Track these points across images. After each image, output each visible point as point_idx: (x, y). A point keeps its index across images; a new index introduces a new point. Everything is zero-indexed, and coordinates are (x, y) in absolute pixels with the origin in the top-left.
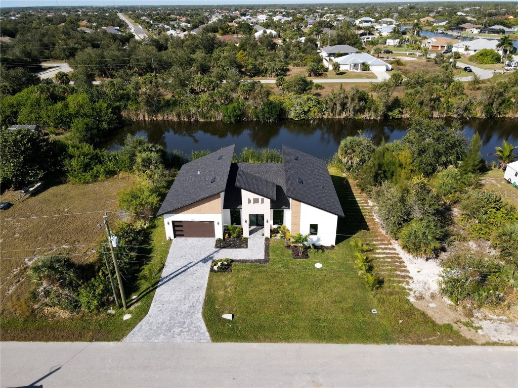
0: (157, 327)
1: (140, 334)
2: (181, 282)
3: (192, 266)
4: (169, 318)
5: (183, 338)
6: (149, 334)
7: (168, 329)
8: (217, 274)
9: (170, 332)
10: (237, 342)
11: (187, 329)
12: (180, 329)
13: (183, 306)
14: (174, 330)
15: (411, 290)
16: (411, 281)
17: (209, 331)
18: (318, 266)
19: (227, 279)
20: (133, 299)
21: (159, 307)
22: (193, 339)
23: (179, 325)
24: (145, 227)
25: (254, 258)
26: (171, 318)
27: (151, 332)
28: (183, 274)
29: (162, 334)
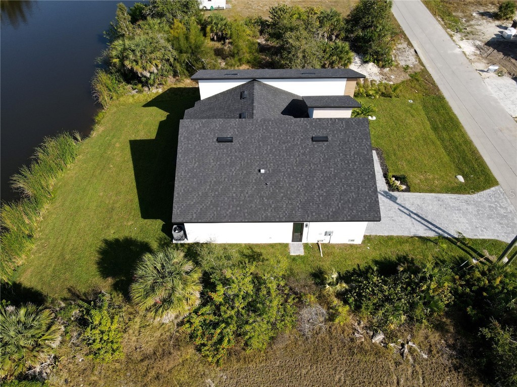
3: (407, 209)
4: (491, 220)
5: (507, 205)
7: (504, 218)
8: (412, 186)
17: (489, 188)
28: (424, 216)
29: (513, 221)
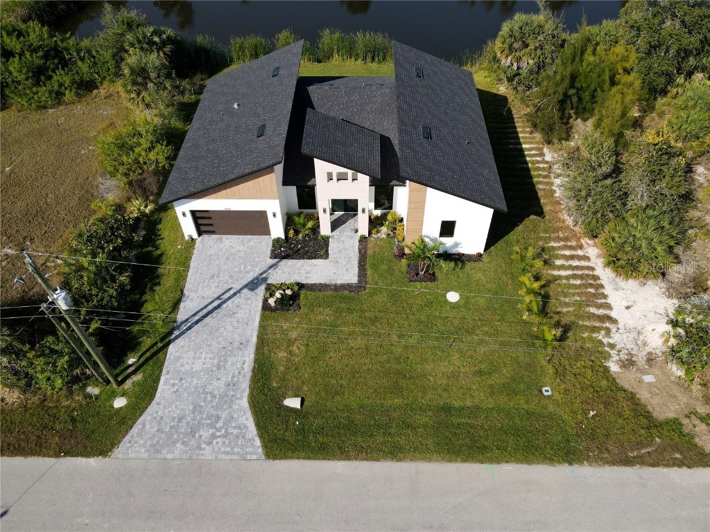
0: (172, 427)
1: (142, 442)
2: (211, 333)
3: (229, 298)
4: (191, 408)
5: (216, 449)
6: (158, 442)
7: (189, 430)
8: (273, 314)
9: (194, 436)
10: (309, 458)
11: (223, 431)
12: (211, 431)
13: (215, 383)
14: (201, 433)
15: (612, 346)
16: (612, 327)
17: (261, 436)
18: (453, 297)
19: (292, 325)
20: (130, 366)
21: (174, 385)
22: (233, 454)
23: (209, 422)
24: (147, 211)
25: (339, 282)
26: (195, 407)
27: (160, 438)
28: (214, 314)
29: (180, 442)
